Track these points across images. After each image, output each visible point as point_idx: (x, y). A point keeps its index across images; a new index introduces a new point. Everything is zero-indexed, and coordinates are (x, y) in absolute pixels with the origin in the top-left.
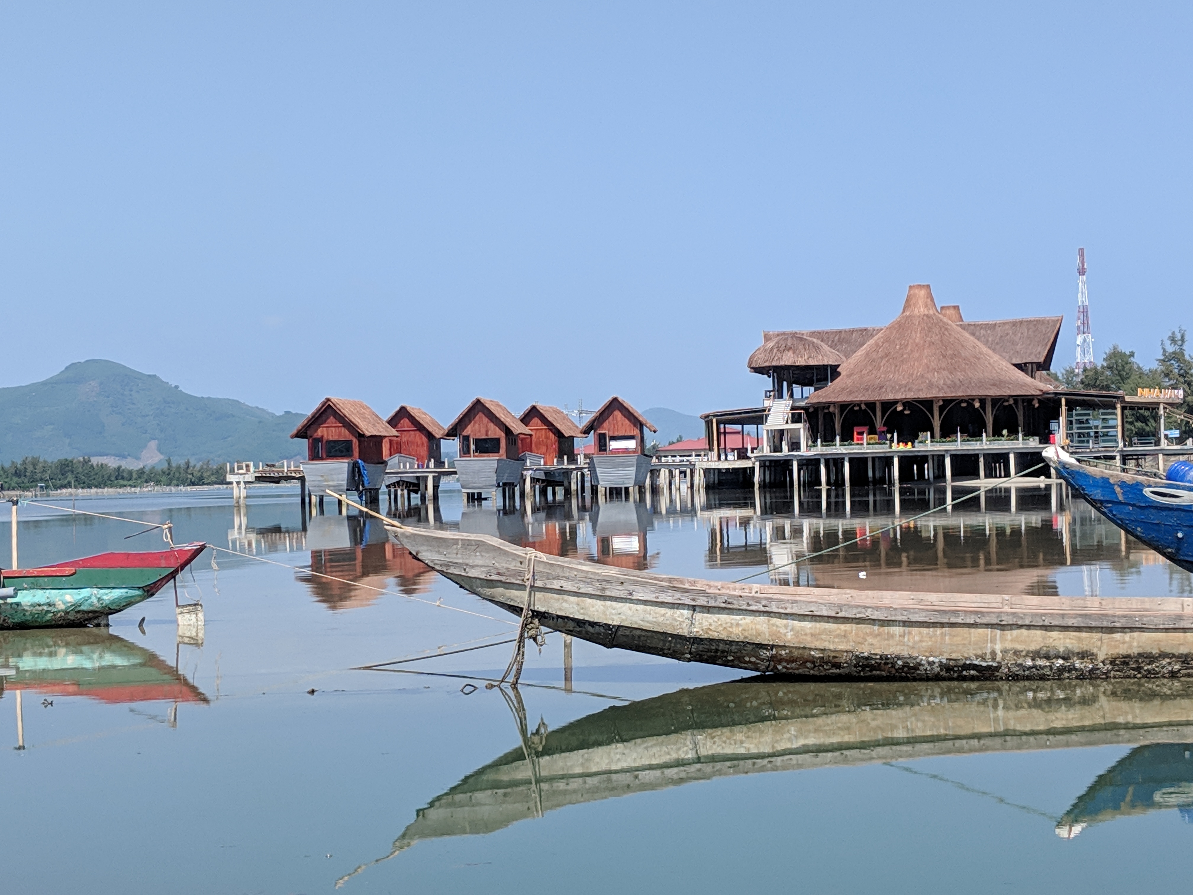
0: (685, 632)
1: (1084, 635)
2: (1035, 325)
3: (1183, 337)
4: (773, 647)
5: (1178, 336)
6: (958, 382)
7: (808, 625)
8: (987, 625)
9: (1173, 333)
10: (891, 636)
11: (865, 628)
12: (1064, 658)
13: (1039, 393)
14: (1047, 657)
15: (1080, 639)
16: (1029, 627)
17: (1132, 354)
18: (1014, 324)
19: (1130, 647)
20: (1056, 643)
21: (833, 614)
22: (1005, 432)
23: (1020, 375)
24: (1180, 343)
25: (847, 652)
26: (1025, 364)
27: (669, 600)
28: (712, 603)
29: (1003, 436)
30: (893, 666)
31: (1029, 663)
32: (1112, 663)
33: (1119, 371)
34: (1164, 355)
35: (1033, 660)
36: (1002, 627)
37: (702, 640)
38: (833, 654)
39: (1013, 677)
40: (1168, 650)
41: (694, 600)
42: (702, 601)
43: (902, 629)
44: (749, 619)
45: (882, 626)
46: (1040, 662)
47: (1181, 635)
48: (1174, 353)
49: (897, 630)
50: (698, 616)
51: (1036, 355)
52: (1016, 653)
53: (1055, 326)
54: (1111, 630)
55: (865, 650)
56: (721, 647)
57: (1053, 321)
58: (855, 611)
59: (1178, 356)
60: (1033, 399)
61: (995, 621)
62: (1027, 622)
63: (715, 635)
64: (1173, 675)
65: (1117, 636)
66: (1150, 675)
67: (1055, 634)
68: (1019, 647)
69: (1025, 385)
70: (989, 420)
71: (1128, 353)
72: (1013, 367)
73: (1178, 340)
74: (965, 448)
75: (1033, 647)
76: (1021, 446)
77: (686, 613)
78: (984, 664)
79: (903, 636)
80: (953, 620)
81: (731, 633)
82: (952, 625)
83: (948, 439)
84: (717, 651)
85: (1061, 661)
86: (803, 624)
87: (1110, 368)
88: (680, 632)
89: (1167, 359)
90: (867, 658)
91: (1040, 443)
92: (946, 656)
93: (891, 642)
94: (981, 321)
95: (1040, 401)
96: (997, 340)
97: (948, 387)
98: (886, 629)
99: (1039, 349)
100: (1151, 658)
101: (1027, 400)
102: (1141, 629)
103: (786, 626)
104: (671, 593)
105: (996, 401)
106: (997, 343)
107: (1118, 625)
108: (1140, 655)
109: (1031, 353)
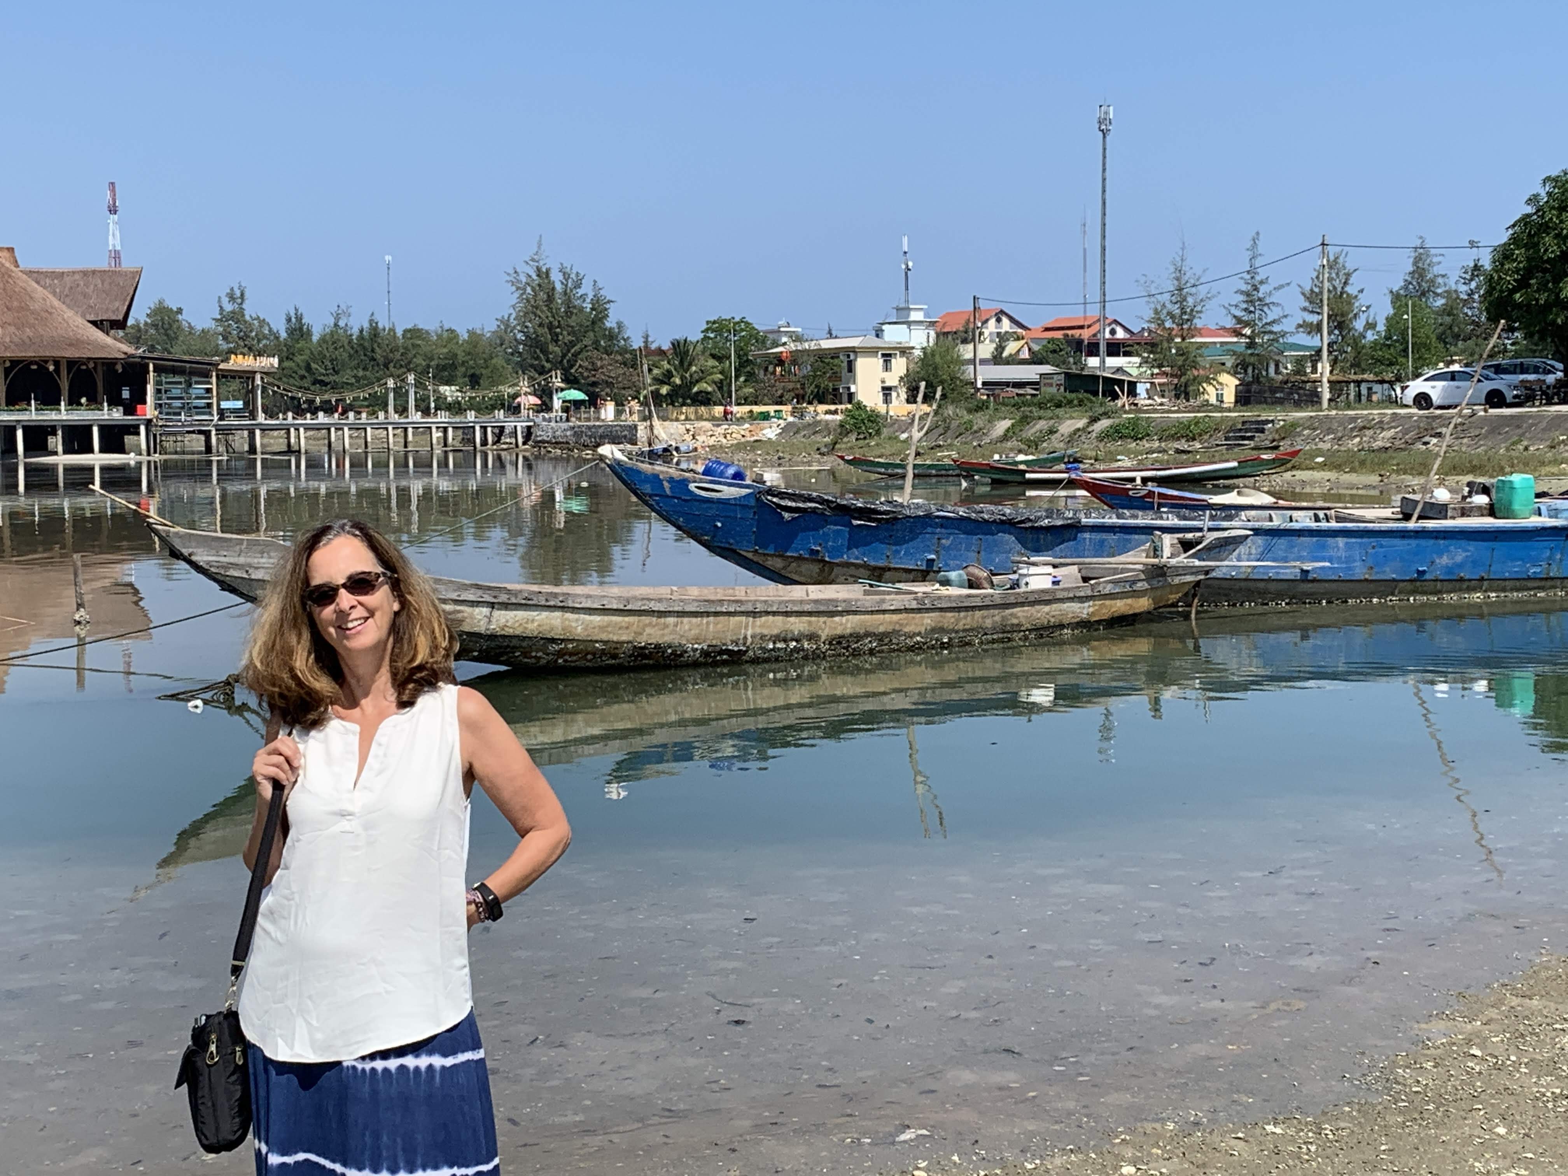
0: (482, 630)
1: (813, 619)
2: (110, 277)
3: (242, 295)
4: (563, 640)
5: (238, 294)
6: (27, 341)
7: (597, 619)
8: (742, 613)
9: (232, 289)
10: (666, 626)
11: (646, 620)
12: (797, 641)
13: (123, 356)
14: (785, 640)
15: (810, 622)
16: (774, 613)
17: (180, 311)
18: (85, 273)
19: (845, 629)
20: (792, 627)
21: (621, 607)
22: (83, 400)
23: (98, 335)
24: (239, 301)
25: (628, 643)
26: (102, 321)
27: (472, 598)
28: (514, 600)
29: (82, 405)
30: (663, 652)
31: (771, 646)
32: (830, 644)
33: (166, 330)
34: (221, 314)
35: (774, 643)
36: (754, 614)
37: (496, 636)
38: (614, 645)
39: (755, 661)
40: (871, 630)
41: (495, 597)
42: (503, 598)
43: (676, 619)
44: (545, 614)
45: (660, 617)
46: (780, 645)
47: (881, 616)
48: (233, 312)
49: (671, 620)
50: (496, 613)
51: (114, 312)
52: (762, 637)
53: (134, 278)
54: (832, 614)
55: (642, 641)
56: (515, 642)
57: (132, 273)
58: (640, 603)
59: (237, 316)
60: (116, 364)
61: (751, 609)
62: (774, 609)
63: (511, 631)
64: (872, 652)
65: (837, 619)
66: (856, 653)
67: (792, 619)
68: (765, 632)
69: (104, 347)
70: (65, 385)
71: (175, 309)
72: (90, 325)
73: (237, 297)
74: (40, 418)
75: (775, 632)
76: (106, 417)
77: (485, 610)
78: (736, 649)
79: (676, 625)
80: (719, 609)
81: (526, 628)
82: (717, 614)
83: (17, 407)
84: (508, 646)
85: (794, 643)
86: (592, 618)
87: (155, 326)
88: (476, 630)
89: (224, 318)
90: (644, 648)
91: (125, 414)
92: (708, 642)
93: (666, 631)
94: (45, 267)
95: (123, 367)
96: (66, 292)
97: (16, 345)
98: (662, 620)
99: (117, 304)
100: (858, 637)
101: (109, 364)
102: (855, 612)
103: (577, 620)
104: (473, 591)
105: (72, 363)
106: (67, 296)
107: (840, 609)
108: (851, 635)
109: (107, 309)
